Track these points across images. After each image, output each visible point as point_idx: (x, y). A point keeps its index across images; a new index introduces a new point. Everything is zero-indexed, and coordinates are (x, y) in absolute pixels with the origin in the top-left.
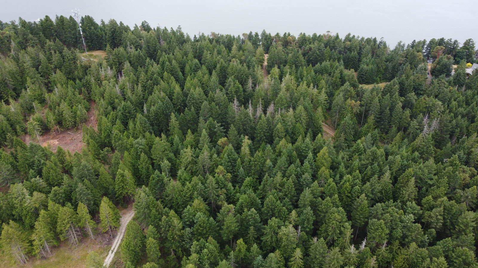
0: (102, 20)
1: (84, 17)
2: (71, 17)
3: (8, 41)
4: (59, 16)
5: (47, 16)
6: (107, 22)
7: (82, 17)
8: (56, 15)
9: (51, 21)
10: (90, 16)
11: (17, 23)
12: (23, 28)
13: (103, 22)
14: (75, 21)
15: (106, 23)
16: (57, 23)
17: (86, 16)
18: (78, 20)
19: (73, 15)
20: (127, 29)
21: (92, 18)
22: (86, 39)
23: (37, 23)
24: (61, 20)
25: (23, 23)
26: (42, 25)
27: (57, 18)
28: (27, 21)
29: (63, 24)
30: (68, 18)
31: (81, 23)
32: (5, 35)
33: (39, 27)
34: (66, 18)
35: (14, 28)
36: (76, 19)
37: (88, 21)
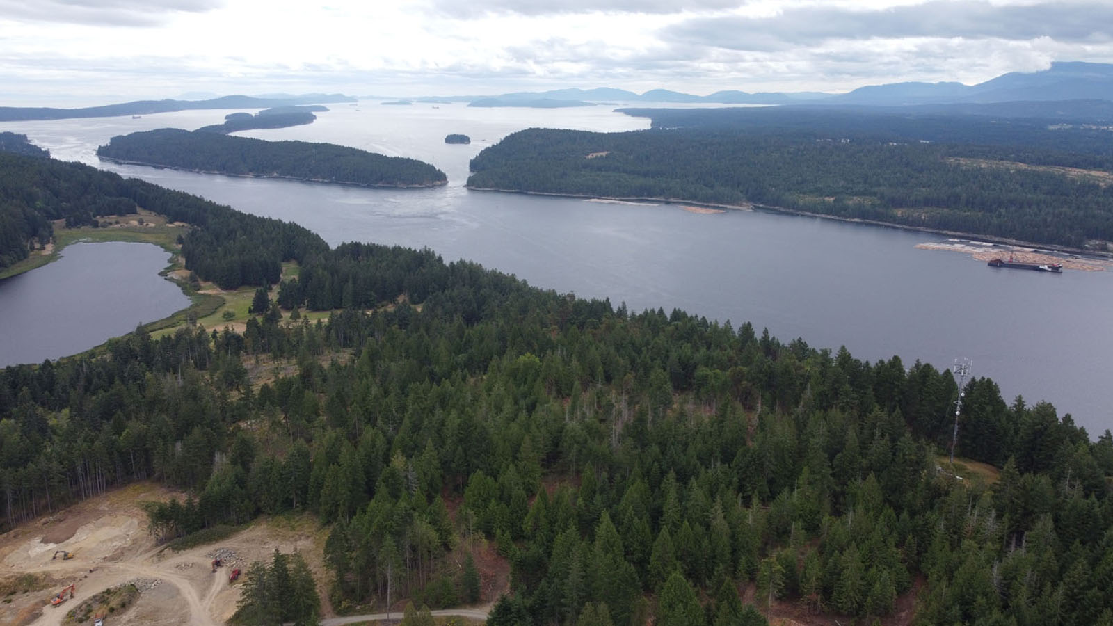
0: (1020, 397)
1: (978, 379)
2: (948, 372)
3: (801, 384)
4: (923, 363)
5: (896, 358)
6: (1030, 405)
7: (973, 380)
8: (918, 360)
9: (901, 370)
10: (994, 380)
11: (833, 355)
12: (840, 369)
13: (1020, 402)
14: (954, 383)
15: (1026, 407)
16: (912, 375)
17: (983, 378)
18: (962, 383)
19: (954, 370)
20: (1081, 435)
21: (996, 386)
22: (963, 426)
23: (872, 365)
24: (925, 372)
25: (845, 358)
26: (879, 373)
27: (918, 365)
28: (854, 357)
29: (925, 383)
30: (941, 372)
31: (965, 390)
32: (801, 372)
33: (871, 374)
34: (936, 372)
35: (823, 364)
36: (957, 379)
37: (985, 391)
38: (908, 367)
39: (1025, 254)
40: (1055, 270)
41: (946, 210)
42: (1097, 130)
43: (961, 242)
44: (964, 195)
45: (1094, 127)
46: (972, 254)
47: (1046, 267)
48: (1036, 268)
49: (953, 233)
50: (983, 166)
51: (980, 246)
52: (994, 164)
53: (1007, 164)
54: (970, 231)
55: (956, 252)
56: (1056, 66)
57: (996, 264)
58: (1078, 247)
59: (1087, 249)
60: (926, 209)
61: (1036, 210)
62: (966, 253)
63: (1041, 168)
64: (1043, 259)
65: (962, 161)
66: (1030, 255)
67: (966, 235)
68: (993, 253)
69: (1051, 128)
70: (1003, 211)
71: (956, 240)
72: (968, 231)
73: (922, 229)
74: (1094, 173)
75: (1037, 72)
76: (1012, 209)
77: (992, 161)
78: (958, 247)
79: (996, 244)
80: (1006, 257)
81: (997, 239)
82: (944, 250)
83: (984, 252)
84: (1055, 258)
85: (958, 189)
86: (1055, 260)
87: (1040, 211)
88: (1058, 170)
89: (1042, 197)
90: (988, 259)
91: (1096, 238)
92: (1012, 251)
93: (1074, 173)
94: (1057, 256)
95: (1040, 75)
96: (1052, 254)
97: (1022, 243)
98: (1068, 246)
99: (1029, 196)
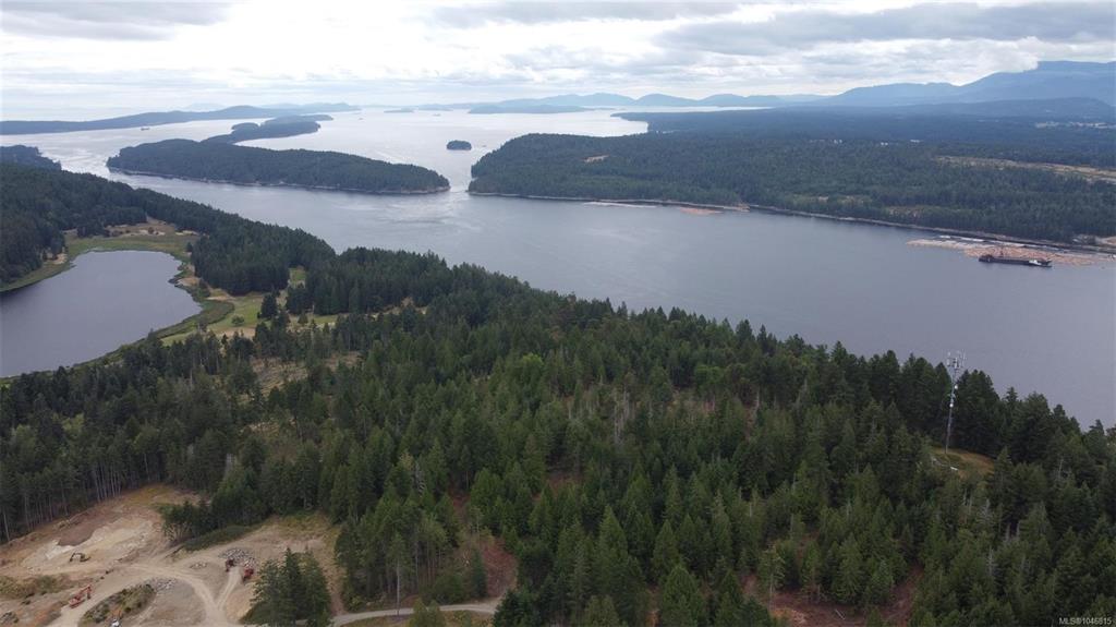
0: (1012, 389)
1: (970, 373)
2: (941, 366)
3: (798, 379)
4: (917, 356)
5: (890, 352)
6: (1022, 396)
7: (966, 372)
8: (912, 355)
9: (896, 365)
10: (987, 373)
11: (829, 351)
12: (835, 364)
13: (1012, 394)
14: (948, 377)
15: (1018, 399)
16: (906, 369)
17: (976, 371)
18: (955, 376)
19: (947, 363)
20: (1073, 424)
21: (989, 378)
22: (957, 419)
23: (867, 360)
24: (918, 366)
25: (840, 353)
26: (874, 368)
27: (911, 359)
28: (849, 352)
29: (918, 376)
30: (935, 365)
31: (958, 383)
32: (798, 368)
33: (866, 368)
34: (930, 365)
35: (819, 360)
36: (951, 373)
37: (977, 384)
38: (902, 361)
39: (1015, 249)
40: (1045, 264)
41: (938, 207)
42: (1084, 126)
43: (952, 239)
44: (954, 192)
45: (1081, 125)
46: (963, 250)
47: (1035, 262)
48: (1026, 263)
49: (944, 230)
50: (973, 164)
51: (972, 242)
52: (984, 162)
53: (996, 162)
54: (961, 227)
55: (947, 248)
56: (1043, 65)
57: (987, 260)
58: (1066, 242)
59: (1076, 243)
60: (918, 207)
61: (1025, 206)
62: (957, 250)
63: (1030, 166)
64: (1033, 254)
65: (952, 159)
66: (1020, 251)
67: (957, 231)
68: (985, 249)
69: (1039, 126)
70: (993, 208)
71: (948, 237)
72: (959, 228)
73: (914, 226)
74: (1080, 169)
75: (1025, 72)
76: (1002, 205)
77: (981, 159)
78: (950, 243)
79: (987, 240)
80: (996, 253)
81: (987, 235)
82: (936, 247)
83: (974, 248)
84: (1044, 253)
85: (949, 187)
86: (1045, 255)
87: (1029, 206)
88: (1046, 167)
89: (1031, 193)
90: (979, 254)
91: (1085, 233)
92: (1003, 247)
93: (1061, 169)
94: (1048, 250)
95: (1028, 74)
96: (1042, 249)
97: (1012, 239)
98: (1056, 241)
99: (1018, 192)
